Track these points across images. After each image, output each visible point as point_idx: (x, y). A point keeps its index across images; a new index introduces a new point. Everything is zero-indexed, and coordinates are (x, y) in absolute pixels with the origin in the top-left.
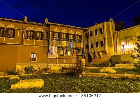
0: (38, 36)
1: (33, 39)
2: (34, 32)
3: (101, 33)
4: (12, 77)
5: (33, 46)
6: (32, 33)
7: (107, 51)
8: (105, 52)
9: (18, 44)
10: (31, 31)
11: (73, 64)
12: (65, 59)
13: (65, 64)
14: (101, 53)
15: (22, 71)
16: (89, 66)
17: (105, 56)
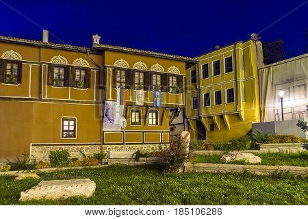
0: (77, 79)
1: (64, 86)
2: (66, 68)
3: (229, 69)
4: (22, 175)
5: (67, 101)
6: (62, 71)
7: (242, 113)
8: (237, 116)
9: (30, 97)
10: (59, 66)
11: (162, 143)
12: (143, 132)
13: (143, 143)
14: (227, 118)
15: (44, 161)
16: (198, 149)
17: (236, 124)
